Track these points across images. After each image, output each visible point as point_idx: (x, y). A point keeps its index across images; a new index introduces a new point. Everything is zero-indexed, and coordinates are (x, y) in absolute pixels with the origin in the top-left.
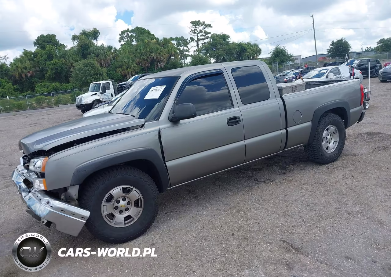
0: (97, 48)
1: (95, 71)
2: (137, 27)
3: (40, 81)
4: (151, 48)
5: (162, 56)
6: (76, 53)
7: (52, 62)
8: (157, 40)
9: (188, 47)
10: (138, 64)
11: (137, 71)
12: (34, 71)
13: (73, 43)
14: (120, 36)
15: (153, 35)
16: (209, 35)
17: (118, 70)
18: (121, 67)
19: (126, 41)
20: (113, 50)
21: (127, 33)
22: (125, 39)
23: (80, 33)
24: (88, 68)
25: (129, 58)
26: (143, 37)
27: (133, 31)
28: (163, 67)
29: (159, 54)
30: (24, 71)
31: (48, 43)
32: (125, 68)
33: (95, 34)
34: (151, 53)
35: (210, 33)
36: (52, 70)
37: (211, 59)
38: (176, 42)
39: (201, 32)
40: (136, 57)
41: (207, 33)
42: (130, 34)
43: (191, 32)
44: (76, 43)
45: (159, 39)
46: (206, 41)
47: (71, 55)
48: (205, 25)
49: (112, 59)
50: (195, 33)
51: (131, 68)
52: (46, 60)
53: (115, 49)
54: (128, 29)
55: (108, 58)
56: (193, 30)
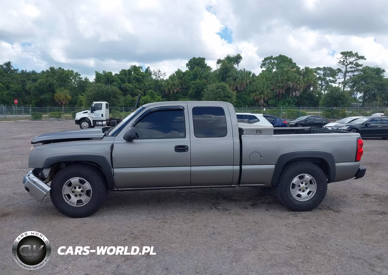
0: (236, 73)
1: (224, 94)
2: (280, 55)
3: (183, 97)
4: (289, 76)
5: (299, 85)
6: (217, 76)
7: (196, 81)
8: (298, 69)
9: (335, 78)
10: (272, 90)
11: (270, 97)
12: (180, 88)
13: (217, 67)
14: (262, 63)
15: (295, 64)
16: (360, 68)
17: (251, 94)
18: (255, 91)
19: (267, 68)
20: (251, 76)
21: (271, 60)
22: (266, 66)
23: (225, 58)
24: (220, 90)
25: (264, 84)
26: (283, 65)
27: (276, 58)
28: (297, 96)
29: (296, 82)
30: (173, 87)
31: (198, 65)
32: (258, 93)
33: (238, 59)
34: (288, 81)
35: (361, 65)
36: (194, 88)
37: (358, 93)
38: (324, 72)
39: (351, 63)
40: (272, 84)
41: (357, 65)
42: (273, 61)
43: (339, 63)
44: (219, 66)
45: (300, 68)
46: (356, 73)
47: (212, 77)
48: (358, 56)
49: (248, 83)
50: (343, 64)
51: (264, 94)
52: (192, 80)
53: (254, 75)
54: (272, 56)
55: (244, 82)
56: (342, 61)
